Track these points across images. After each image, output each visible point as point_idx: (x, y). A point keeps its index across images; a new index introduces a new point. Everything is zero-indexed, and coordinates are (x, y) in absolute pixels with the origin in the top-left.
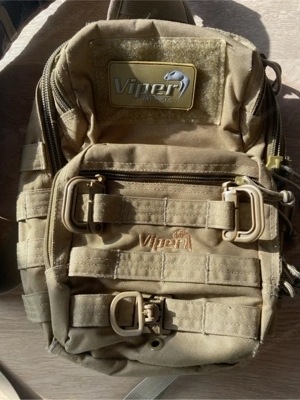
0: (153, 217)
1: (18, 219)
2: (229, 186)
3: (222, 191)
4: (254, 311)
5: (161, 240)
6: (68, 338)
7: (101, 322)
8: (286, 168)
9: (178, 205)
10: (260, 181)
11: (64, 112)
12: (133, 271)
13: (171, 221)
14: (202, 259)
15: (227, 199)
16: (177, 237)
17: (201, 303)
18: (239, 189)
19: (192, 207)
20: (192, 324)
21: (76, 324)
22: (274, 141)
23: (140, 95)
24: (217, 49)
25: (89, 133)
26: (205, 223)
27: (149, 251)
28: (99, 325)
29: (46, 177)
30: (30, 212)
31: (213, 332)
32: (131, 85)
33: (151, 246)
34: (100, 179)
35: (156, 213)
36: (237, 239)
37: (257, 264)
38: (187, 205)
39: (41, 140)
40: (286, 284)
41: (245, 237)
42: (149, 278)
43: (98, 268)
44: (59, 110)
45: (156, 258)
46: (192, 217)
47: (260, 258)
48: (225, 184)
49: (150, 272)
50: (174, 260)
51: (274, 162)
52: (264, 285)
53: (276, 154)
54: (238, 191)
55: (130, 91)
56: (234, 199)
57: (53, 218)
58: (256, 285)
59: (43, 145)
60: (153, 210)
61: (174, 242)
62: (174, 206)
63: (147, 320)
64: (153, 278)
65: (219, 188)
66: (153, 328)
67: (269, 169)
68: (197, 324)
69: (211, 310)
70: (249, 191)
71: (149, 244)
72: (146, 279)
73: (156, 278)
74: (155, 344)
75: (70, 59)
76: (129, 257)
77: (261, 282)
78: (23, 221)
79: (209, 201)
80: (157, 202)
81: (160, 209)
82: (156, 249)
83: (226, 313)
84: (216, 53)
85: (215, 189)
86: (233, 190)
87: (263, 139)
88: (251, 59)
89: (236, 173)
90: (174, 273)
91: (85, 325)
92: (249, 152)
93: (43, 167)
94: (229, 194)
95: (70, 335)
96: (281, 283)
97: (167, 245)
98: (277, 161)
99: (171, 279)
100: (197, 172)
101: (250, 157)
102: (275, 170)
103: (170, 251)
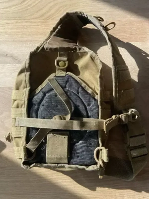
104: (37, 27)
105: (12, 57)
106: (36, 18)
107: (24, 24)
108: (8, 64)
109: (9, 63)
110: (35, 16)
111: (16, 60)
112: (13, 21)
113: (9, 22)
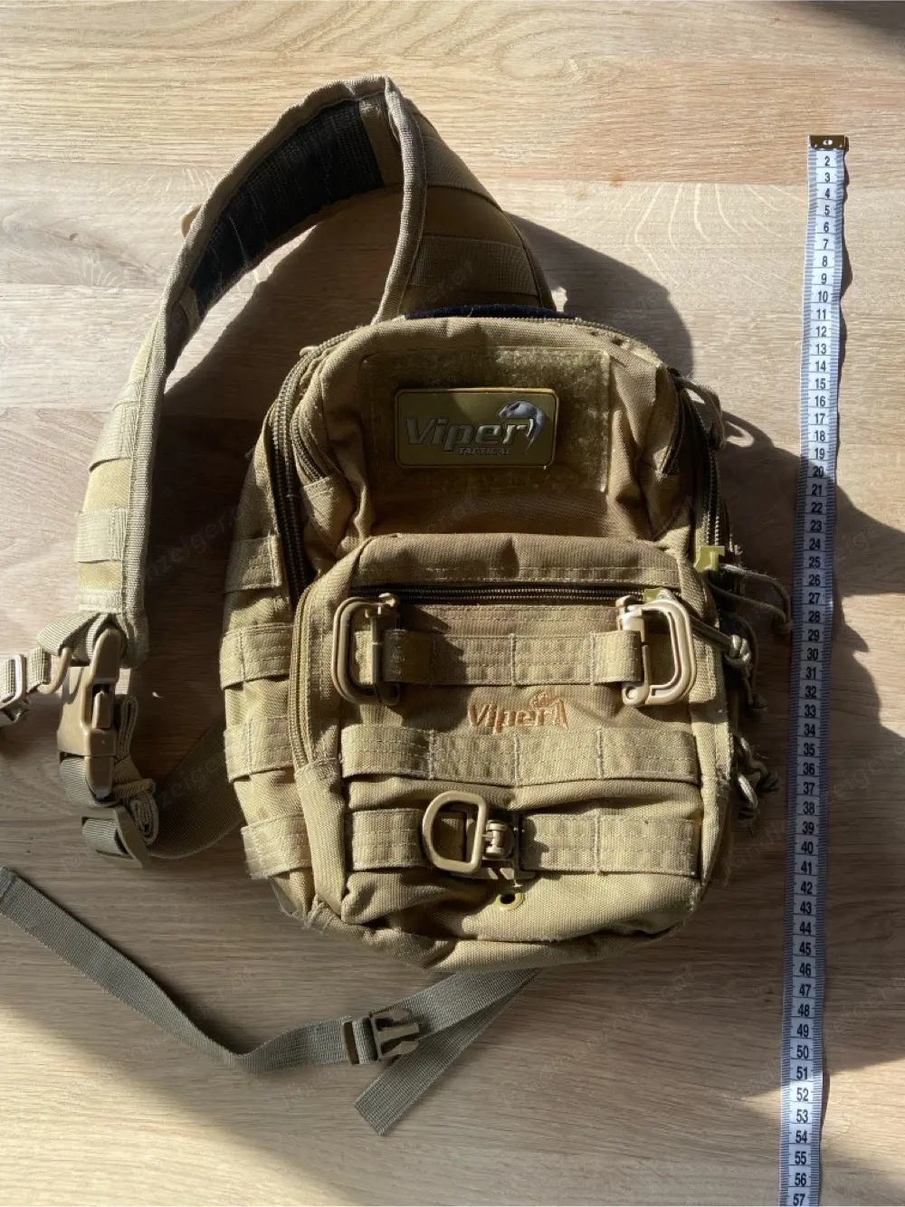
0: (490, 671)
1: (224, 683)
2: (627, 603)
3: (615, 615)
4: (688, 828)
5: (508, 713)
6: (346, 892)
7: (407, 858)
8: (729, 567)
9: (536, 645)
10: (683, 595)
11: (311, 480)
12: (462, 768)
13: (524, 676)
14: (588, 739)
15: (626, 627)
16: (538, 705)
17: (591, 818)
18: (646, 607)
19: (562, 647)
20: (576, 858)
21: (358, 865)
22: (706, 518)
23: (454, 445)
24: (595, 365)
25: (357, 520)
26: (588, 675)
27: (489, 732)
28: (404, 864)
29: (279, 603)
30: (252, 668)
31: (617, 867)
32: (439, 431)
33: (491, 725)
34: (391, 603)
35: (495, 662)
36: (650, 699)
37: (690, 741)
38: (553, 644)
39: (273, 533)
40: (743, 782)
41: (664, 695)
42: (493, 780)
43: (399, 758)
44: (302, 477)
45: (503, 745)
46: (564, 667)
47: (696, 733)
48: (621, 601)
49: (493, 769)
50: (538, 745)
51: (708, 558)
52: (705, 779)
53: (711, 542)
54: (645, 612)
55: (436, 440)
56: (639, 627)
57: (304, 675)
58: (689, 778)
59: (278, 540)
60: (489, 657)
61: (533, 714)
62: (527, 648)
63: (490, 850)
64: (500, 781)
65: (610, 609)
66: (501, 870)
67: (700, 570)
68: (585, 856)
69: (611, 829)
70: (665, 610)
71: (486, 721)
72: (487, 781)
73: (506, 779)
74: (508, 899)
75: (326, 391)
76: (453, 743)
77: (699, 774)
78: (237, 687)
79: (593, 634)
80: (495, 643)
81: (502, 656)
82: (500, 729)
83: (639, 832)
84: (594, 373)
85: (604, 611)
86: (636, 610)
87: (684, 516)
88: (654, 383)
89: (640, 581)
90: (538, 769)
91: (376, 865)
92: (663, 542)
93: (277, 583)
94: (629, 618)
95: (350, 885)
96: (734, 776)
97: (521, 721)
98: (713, 556)
99: (533, 780)
100: (567, 580)
101: (663, 549)
102: (709, 573)
103: (527, 731)
104: (242, 86)
105: (100, 247)
106: (235, 40)
107: (171, 72)
108: (80, 289)
109: (87, 283)
110: (232, 27)
111: (124, 264)
112: (106, 54)
113: (88, 56)
